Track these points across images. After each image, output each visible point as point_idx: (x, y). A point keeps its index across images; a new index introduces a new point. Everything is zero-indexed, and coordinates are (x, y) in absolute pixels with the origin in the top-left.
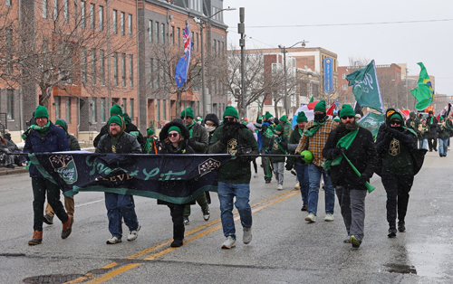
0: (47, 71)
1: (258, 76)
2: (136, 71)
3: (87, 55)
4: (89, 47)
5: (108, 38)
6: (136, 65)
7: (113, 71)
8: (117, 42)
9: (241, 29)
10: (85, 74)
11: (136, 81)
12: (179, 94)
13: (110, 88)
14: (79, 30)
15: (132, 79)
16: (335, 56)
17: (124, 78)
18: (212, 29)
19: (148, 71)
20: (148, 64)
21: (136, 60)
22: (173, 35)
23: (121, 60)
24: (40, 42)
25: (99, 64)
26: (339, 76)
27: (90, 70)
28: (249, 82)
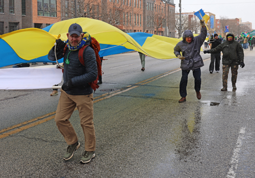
0: (111, 20)
1: (186, 22)
2: (142, 20)
3: (125, 15)
4: (126, 12)
5: (132, 9)
6: (142, 18)
7: (134, 20)
8: (136, 10)
9: (180, 5)
10: (124, 21)
11: (142, 24)
12: (157, 28)
13: (133, 26)
14: (122, 6)
15: (141, 23)
16: (215, 15)
17: (138, 23)
18: (170, 5)
19: (147, 20)
20: (146, 18)
21: (142, 17)
22: (155, 8)
23: (137, 17)
24: (109, 10)
25: (129, 18)
26: (216, 23)
27: (126, 20)
28: (183, 25)
